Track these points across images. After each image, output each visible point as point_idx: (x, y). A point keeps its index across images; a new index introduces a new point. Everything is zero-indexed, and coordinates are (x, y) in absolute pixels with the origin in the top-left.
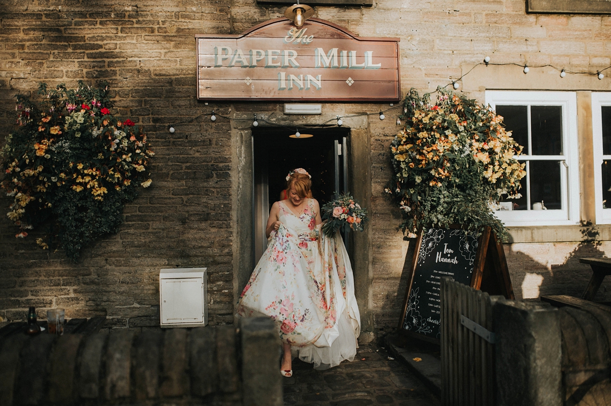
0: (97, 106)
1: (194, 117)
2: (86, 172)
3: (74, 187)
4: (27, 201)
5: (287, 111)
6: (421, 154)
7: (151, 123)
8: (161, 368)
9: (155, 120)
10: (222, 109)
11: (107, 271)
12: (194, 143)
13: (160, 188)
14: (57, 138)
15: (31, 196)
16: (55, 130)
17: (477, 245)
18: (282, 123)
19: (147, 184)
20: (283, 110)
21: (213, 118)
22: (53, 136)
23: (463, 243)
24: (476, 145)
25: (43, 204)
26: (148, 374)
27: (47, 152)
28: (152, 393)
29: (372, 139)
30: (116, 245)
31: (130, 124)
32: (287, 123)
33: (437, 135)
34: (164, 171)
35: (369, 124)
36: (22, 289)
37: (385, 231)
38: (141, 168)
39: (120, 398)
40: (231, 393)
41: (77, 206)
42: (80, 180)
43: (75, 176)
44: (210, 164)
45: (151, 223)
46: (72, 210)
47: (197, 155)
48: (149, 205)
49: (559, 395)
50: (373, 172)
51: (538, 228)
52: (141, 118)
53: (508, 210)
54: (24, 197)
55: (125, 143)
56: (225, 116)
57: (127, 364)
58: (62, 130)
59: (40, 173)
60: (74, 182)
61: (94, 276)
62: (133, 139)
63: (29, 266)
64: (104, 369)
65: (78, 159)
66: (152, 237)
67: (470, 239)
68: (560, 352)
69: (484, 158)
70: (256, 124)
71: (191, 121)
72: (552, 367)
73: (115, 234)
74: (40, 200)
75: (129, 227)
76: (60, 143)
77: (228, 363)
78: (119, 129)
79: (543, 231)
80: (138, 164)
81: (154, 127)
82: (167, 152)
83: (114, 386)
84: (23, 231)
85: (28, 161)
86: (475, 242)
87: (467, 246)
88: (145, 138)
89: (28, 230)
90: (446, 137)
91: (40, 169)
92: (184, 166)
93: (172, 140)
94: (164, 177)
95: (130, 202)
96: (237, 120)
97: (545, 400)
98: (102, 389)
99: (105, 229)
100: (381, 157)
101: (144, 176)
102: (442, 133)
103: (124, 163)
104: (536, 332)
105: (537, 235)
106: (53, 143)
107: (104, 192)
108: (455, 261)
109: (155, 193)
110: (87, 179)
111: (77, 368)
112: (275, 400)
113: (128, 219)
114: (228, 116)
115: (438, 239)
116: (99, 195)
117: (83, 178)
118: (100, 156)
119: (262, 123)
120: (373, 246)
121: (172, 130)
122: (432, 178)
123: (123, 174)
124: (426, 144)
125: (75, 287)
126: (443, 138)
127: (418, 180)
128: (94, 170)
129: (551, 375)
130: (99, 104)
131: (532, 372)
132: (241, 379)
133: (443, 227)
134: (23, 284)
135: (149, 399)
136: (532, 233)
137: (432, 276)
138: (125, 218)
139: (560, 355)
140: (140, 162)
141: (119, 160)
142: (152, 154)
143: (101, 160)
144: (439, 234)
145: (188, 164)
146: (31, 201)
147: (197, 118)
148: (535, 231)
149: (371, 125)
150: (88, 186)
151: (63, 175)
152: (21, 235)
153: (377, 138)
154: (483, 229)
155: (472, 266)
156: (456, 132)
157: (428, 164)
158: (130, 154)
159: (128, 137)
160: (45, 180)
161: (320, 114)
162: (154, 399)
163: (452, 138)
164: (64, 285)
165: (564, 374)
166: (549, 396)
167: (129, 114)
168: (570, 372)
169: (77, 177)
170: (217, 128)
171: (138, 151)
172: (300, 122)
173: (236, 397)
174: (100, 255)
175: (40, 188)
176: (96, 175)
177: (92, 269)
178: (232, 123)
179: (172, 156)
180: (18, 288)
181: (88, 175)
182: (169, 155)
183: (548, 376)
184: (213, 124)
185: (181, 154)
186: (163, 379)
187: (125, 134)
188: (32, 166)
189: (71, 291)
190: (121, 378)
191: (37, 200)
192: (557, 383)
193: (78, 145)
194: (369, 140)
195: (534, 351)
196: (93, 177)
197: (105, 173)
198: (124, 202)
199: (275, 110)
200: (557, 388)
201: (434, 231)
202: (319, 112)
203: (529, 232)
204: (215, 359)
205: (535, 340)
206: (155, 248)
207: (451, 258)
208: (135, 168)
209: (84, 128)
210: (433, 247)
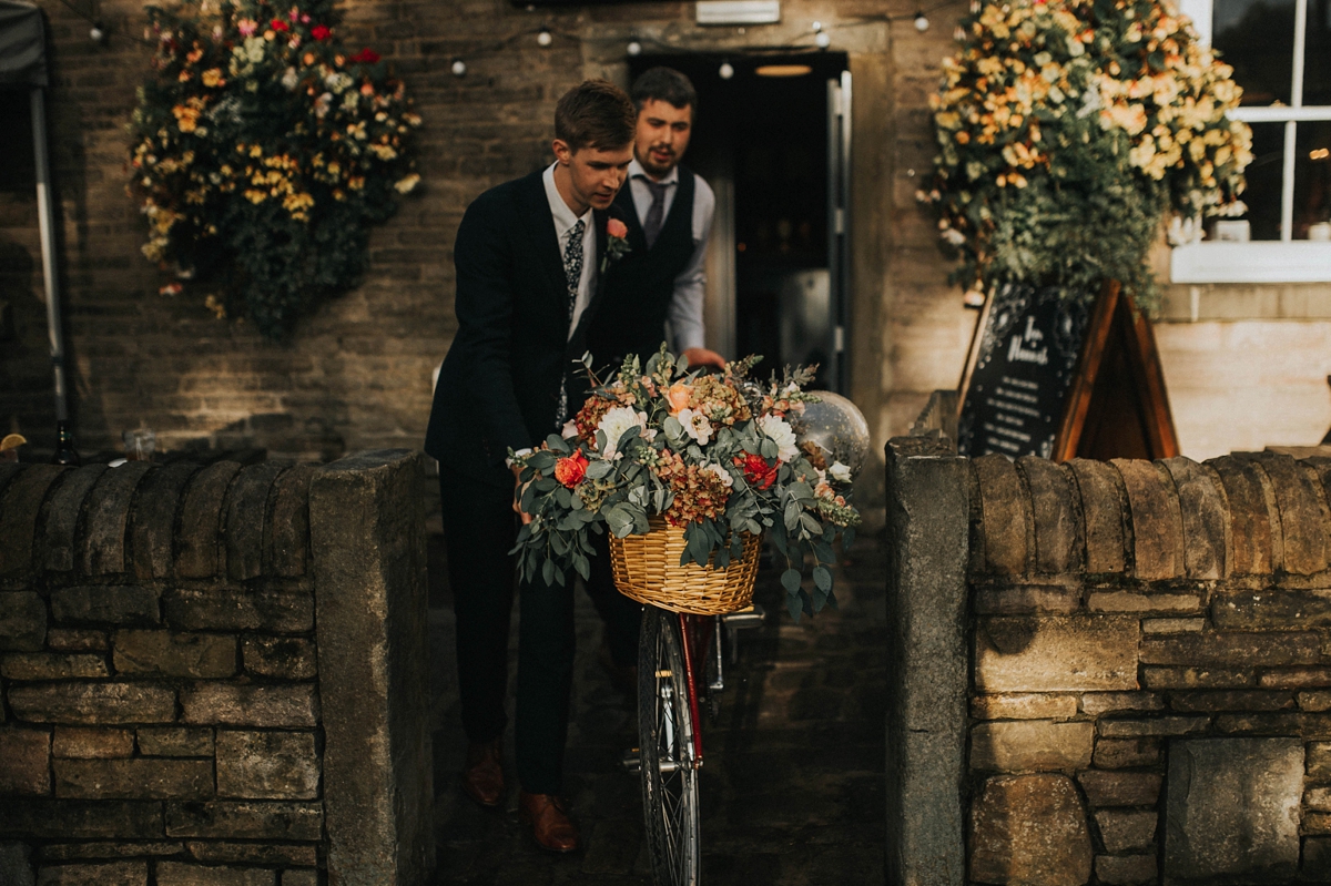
0: (300, 23)
1: (504, 38)
2: (269, 162)
3: (249, 194)
4: (171, 222)
5: (702, 18)
6: (983, 111)
7: (418, 56)
8: (177, 527)
9: (427, 49)
10: (563, 19)
11: (342, 362)
12: (506, 96)
13: (440, 193)
14: (215, 94)
15: (176, 211)
16: (212, 78)
17: (1085, 321)
18: (694, 45)
19: (407, 185)
20: (692, 15)
21: (544, 39)
22: (209, 90)
23: (1061, 319)
24: (1112, 87)
25: (202, 228)
26: (152, 536)
27: (201, 122)
28: (161, 571)
29: (898, 78)
30: (356, 311)
31: (369, 58)
32: (705, 44)
33: (1019, 67)
34: (447, 156)
35: (890, 42)
36: (190, 395)
37: (920, 287)
38: (386, 152)
39: (108, 575)
40: (295, 579)
41: (270, 232)
42: (259, 180)
43: (249, 171)
44: (540, 140)
45: (423, 266)
46: (262, 241)
47: (513, 121)
48: (418, 229)
49: (958, 630)
50: (897, 154)
51: (1297, 286)
52: (397, 44)
53: (1236, 240)
54: (164, 214)
55: (351, 102)
56: (570, 33)
57: (122, 518)
58: (226, 75)
59: (190, 167)
60: (247, 184)
61: (317, 374)
62: (367, 90)
63: (201, 351)
64: (83, 525)
65: (255, 135)
66: (426, 296)
67: (1073, 309)
68: (965, 544)
69: (1132, 119)
70: (634, 48)
71: (500, 47)
72: (943, 574)
73: (354, 288)
74: (197, 221)
75: (381, 274)
76: (223, 105)
77: (288, 526)
78: (337, 70)
79: (1310, 292)
80: (379, 143)
81: (424, 62)
82: (452, 116)
83: (98, 554)
84: (175, 281)
85: (165, 142)
86: (1083, 316)
87: (1068, 325)
88: (401, 88)
89: (183, 281)
90: (1038, 70)
91: (189, 158)
92: (487, 144)
93: (461, 89)
94: (447, 169)
95: (382, 222)
96: (594, 42)
97: (925, 639)
98: (79, 557)
99: (328, 278)
100: (917, 119)
101: (398, 168)
102: (1029, 63)
103: (350, 143)
104: (912, 502)
105: (1291, 302)
106: (209, 105)
107: (306, 204)
108: (1042, 358)
109: (430, 203)
110: (274, 177)
111: (41, 519)
112: (371, 597)
113: (378, 258)
114: (575, 33)
115: (1019, 307)
116: (299, 210)
117: (265, 175)
118: (299, 129)
119: (650, 47)
120: (894, 320)
121: (458, 68)
122: (1005, 169)
123: (344, 165)
124: (995, 88)
125: (285, 394)
126: (1030, 73)
127: (974, 171)
128: (286, 157)
129: (941, 590)
130: (306, 19)
131: (902, 582)
132: (309, 556)
133: (1028, 280)
134: (190, 385)
135: (158, 579)
136: (1280, 299)
137: (999, 391)
138: (371, 257)
139: (964, 552)
140: (385, 139)
141: (336, 137)
142: (416, 121)
143: (302, 137)
144: (1022, 295)
145: (496, 142)
146: (177, 223)
147: (511, 41)
148: (1289, 294)
149: (897, 44)
150: (274, 192)
151: (226, 170)
152: (170, 290)
153: (910, 73)
154: (1098, 286)
155: (1071, 370)
156: (1062, 58)
157: (999, 135)
158: (362, 124)
159: (358, 86)
160: (201, 179)
161: (778, 23)
162: (165, 579)
163: (1051, 71)
164: (263, 388)
165: (971, 591)
166: (935, 631)
167: (374, 38)
168: (988, 587)
169: (253, 174)
170: (554, 61)
171: (380, 117)
172: (732, 43)
173: (302, 586)
174: (329, 332)
175: (191, 196)
176: (290, 169)
177: (315, 359)
178: (587, 51)
179: (461, 125)
180: (182, 393)
181: (273, 169)
182: (455, 121)
183: (933, 591)
184: (547, 54)
185: (481, 119)
186: (178, 549)
187: (349, 82)
188: (174, 151)
189: (278, 401)
190: (110, 541)
191: (190, 219)
192: (954, 606)
193: (255, 108)
194: (889, 78)
195: (906, 540)
196: (283, 172)
197: (306, 163)
198: (365, 222)
199: (678, 16)
200: (952, 616)
201: (1013, 289)
202: (773, 17)
203: (1272, 296)
204: (269, 518)
205: (908, 518)
206: (433, 318)
207: (1037, 350)
208: (375, 154)
209: (263, 73)
210: (1008, 324)
